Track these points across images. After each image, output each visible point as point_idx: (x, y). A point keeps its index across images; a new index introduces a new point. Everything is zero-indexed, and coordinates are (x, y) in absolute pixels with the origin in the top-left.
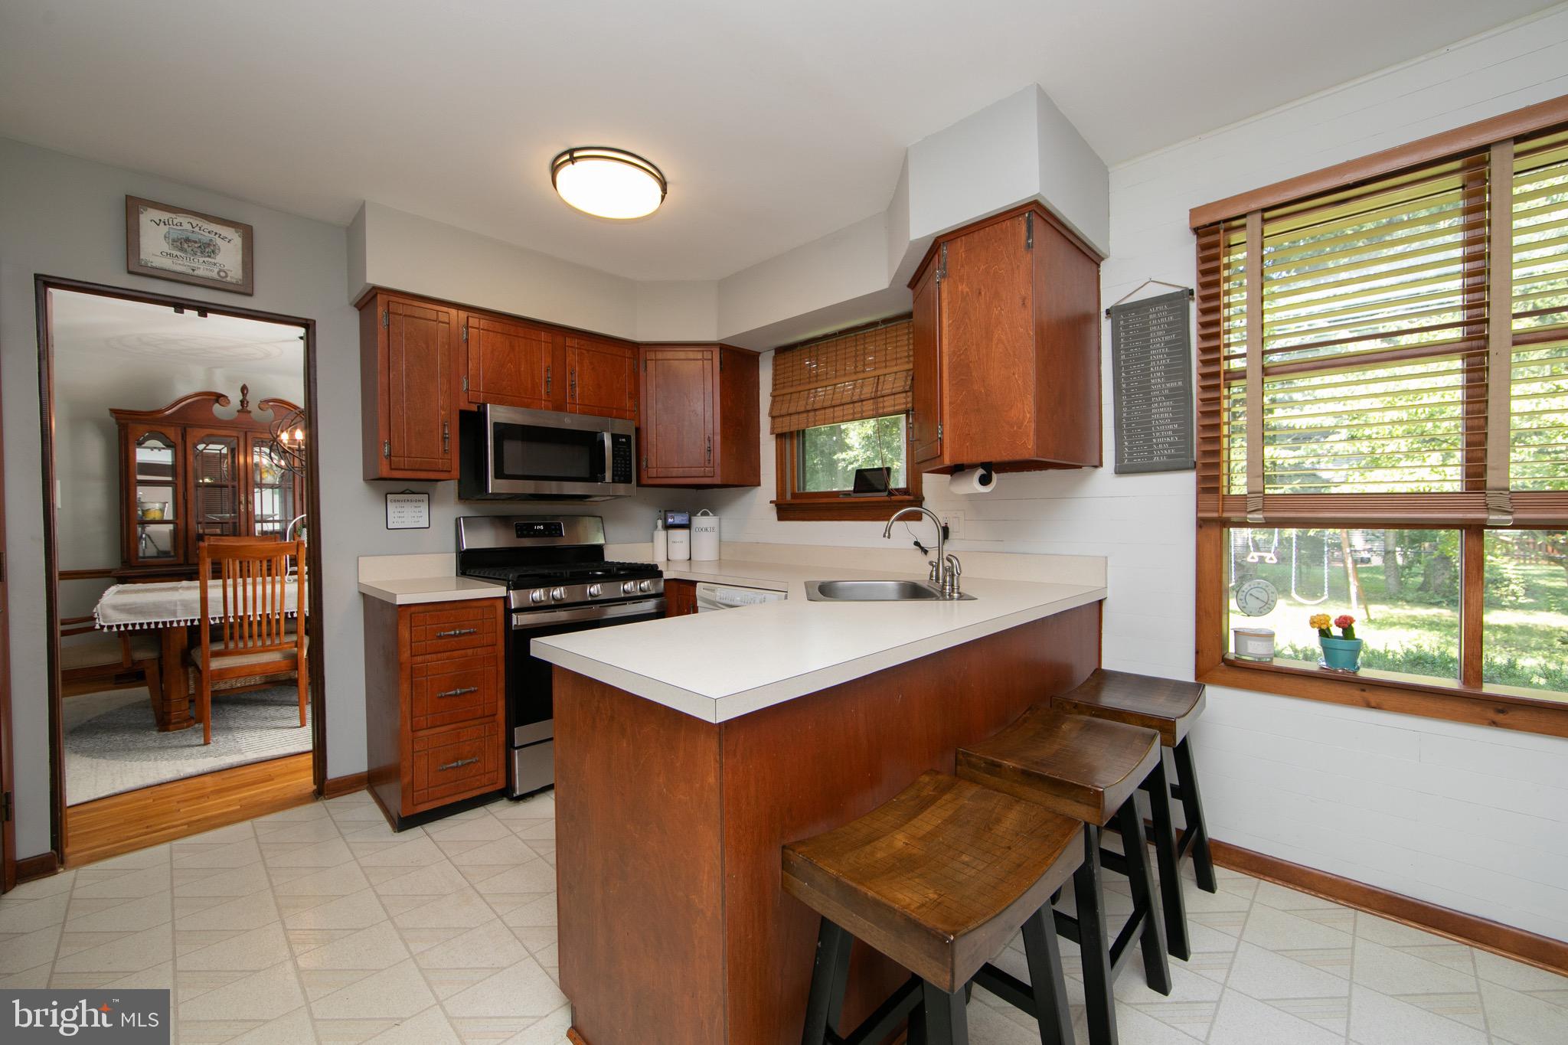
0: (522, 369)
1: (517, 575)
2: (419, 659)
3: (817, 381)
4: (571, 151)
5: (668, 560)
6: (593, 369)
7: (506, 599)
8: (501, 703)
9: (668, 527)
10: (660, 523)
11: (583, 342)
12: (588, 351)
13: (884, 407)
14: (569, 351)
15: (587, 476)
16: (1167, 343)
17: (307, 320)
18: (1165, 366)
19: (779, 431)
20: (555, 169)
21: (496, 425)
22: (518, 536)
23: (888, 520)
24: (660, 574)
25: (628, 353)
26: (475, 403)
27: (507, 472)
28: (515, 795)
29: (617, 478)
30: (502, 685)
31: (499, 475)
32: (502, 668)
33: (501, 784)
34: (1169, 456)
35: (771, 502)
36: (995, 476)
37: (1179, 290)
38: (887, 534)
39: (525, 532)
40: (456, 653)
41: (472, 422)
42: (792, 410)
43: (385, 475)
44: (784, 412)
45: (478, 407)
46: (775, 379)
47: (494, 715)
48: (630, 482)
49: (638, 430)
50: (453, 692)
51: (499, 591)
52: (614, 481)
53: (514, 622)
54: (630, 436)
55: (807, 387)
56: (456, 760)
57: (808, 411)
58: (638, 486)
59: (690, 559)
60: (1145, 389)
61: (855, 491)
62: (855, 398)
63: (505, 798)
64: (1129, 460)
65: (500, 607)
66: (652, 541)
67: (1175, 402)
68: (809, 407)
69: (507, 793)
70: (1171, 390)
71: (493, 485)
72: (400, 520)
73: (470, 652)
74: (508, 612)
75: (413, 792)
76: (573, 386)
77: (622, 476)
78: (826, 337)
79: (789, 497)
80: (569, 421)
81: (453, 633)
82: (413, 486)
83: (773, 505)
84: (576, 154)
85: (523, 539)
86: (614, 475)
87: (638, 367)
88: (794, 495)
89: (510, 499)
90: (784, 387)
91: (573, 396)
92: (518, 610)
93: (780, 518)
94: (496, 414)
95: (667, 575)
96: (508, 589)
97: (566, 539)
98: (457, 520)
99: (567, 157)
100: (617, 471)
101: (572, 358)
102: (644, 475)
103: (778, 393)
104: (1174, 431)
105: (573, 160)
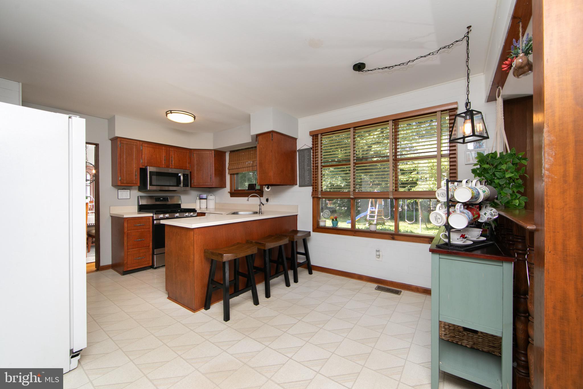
0: (158, 157)
1: (156, 211)
2: (129, 231)
3: (239, 161)
4: (171, 111)
5: (200, 208)
6: (178, 156)
7: (153, 217)
8: (151, 244)
9: (201, 199)
10: (198, 198)
11: (175, 149)
12: (176, 151)
13: (254, 169)
14: (171, 151)
15: (176, 185)
16: (308, 159)
17: (96, 144)
18: (307, 164)
19: (230, 173)
20: (167, 114)
21: (150, 172)
22: (156, 201)
23: (248, 197)
24: (196, 211)
25: (188, 152)
26: (144, 166)
27: (153, 184)
28: (154, 267)
29: (184, 186)
30: (151, 239)
31: (151, 185)
32: (151, 234)
33: (151, 264)
34: (308, 183)
35: (228, 192)
36: (270, 187)
37: (310, 147)
38: (248, 200)
39: (158, 200)
40: (139, 230)
41: (143, 171)
42: (233, 168)
43: (119, 185)
44: (231, 168)
45: (145, 167)
46: (229, 159)
47: (149, 246)
48: (188, 186)
49: (191, 172)
50: (138, 240)
51: (151, 215)
52: (183, 186)
53: (155, 223)
54: (188, 174)
55: (237, 162)
56: (139, 257)
57: (237, 169)
58: (190, 187)
59: (207, 208)
60: (304, 168)
61: (248, 189)
62: (248, 166)
63: (152, 269)
64: (302, 184)
65: (151, 219)
66: (196, 203)
67: (309, 171)
68: (237, 168)
69: (152, 267)
70: (308, 169)
71: (149, 187)
72: (122, 197)
73: (143, 230)
74: (153, 220)
75: (127, 265)
76: (172, 161)
77: (186, 185)
78: (242, 149)
79: (233, 191)
80: (170, 171)
81: (138, 225)
82: (125, 187)
83: (229, 193)
84: (172, 112)
85: (157, 202)
86: (183, 185)
87: (191, 156)
88: (235, 190)
89: (154, 191)
90: (232, 162)
91: (172, 164)
92: (156, 220)
93: (231, 196)
94: (149, 169)
95: (198, 211)
96: (153, 214)
97: (170, 202)
98: (138, 197)
99: (170, 112)
100: (184, 184)
101: (172, 153)
102: (192, 185)
103: (230, 163)
104: (309, 178)
105: (171, 113)
